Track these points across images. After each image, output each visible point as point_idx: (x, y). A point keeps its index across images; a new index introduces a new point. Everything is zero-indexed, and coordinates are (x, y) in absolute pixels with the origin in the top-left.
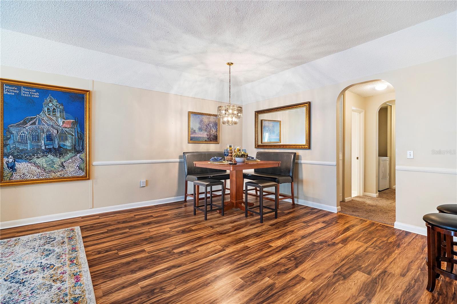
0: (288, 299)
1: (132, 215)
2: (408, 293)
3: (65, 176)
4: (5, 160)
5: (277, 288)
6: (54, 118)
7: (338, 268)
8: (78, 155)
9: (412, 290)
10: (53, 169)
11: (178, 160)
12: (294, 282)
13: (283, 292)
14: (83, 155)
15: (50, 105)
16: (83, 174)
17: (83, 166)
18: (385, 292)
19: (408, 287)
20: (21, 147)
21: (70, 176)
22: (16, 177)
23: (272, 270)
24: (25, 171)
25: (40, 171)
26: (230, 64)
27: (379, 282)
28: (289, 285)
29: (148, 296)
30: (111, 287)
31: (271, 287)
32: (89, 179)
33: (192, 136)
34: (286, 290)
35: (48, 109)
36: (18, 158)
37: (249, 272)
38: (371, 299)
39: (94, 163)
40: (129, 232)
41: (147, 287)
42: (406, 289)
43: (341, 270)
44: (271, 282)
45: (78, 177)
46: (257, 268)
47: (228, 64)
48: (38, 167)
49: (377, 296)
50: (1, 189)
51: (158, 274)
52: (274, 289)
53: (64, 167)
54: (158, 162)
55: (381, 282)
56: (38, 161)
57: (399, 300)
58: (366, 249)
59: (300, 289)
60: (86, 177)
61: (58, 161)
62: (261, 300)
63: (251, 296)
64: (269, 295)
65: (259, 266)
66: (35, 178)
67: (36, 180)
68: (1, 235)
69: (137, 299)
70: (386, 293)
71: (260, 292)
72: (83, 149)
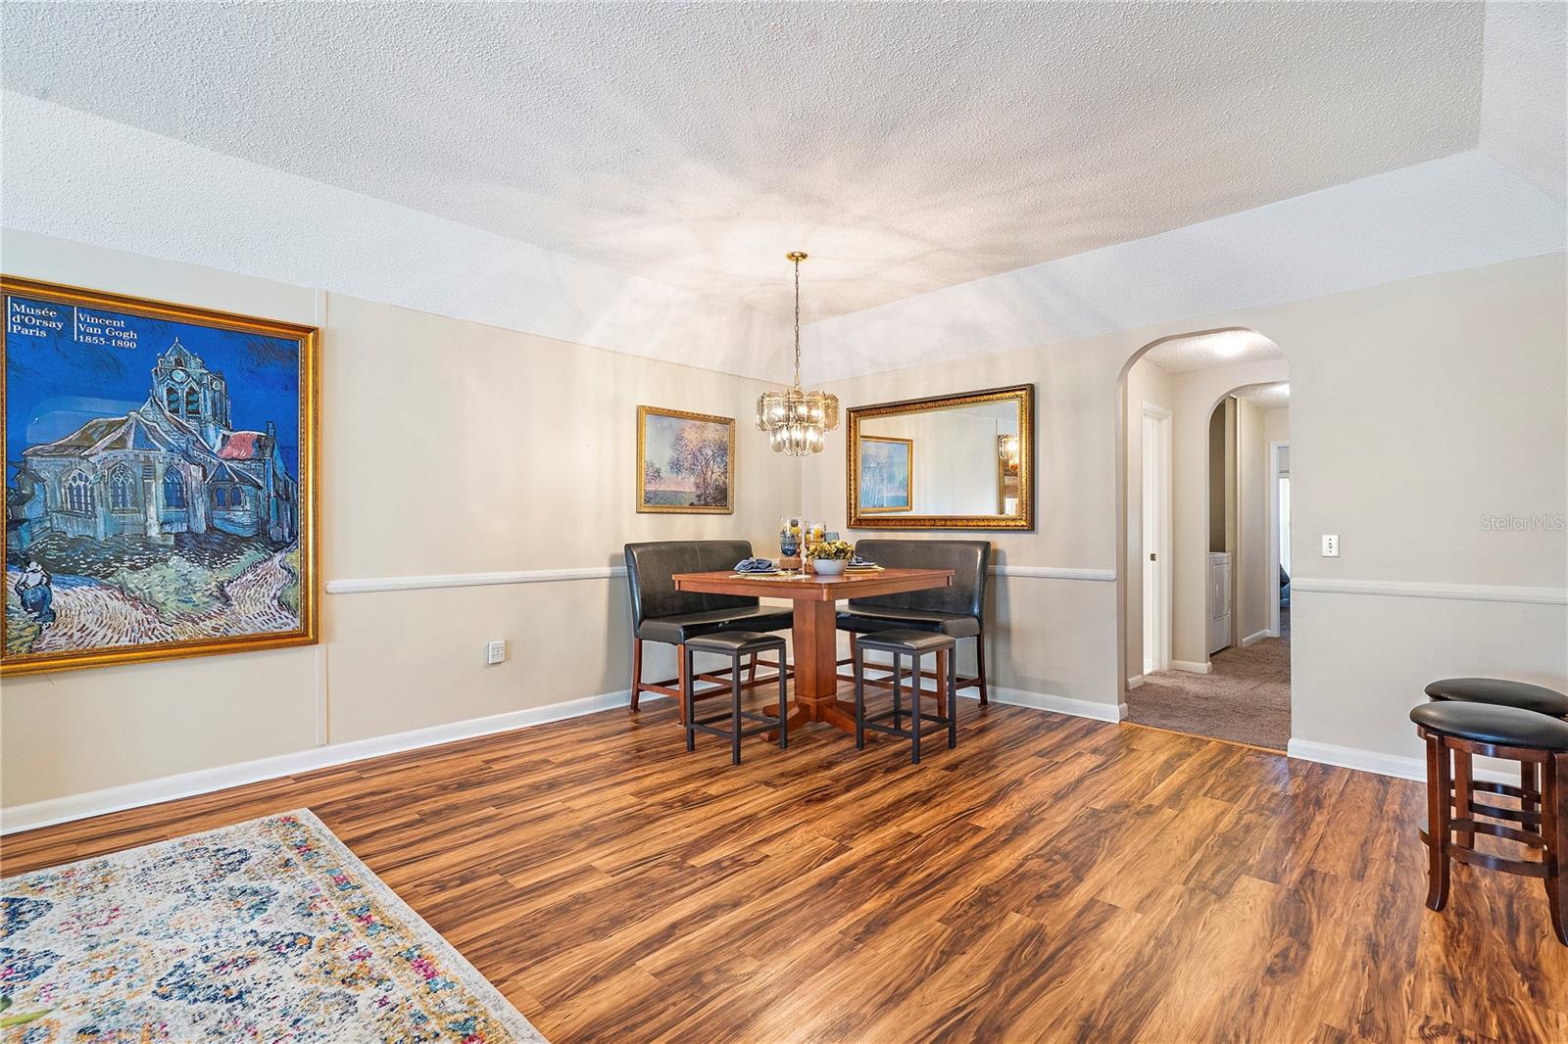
0: (1099, 963)
1: (477, 761)
2: (1388, 918)
3: (234, 632)
4: (14, 577)
5: (1056, 937)
6: (192, 425)
7: (1190, 873)
8: (278, 557)
9: (1393, 910)
10: (187, 608)
11: (607, 571)
12: (1092, 918)
13: (1075, 946)
14: (292, 558)
15: (179, 375)
16: (294, 624)
17: (293, 595)
18: (1332, 921)
19: (1382, 905)
20: (74, 530)
21: (250, 631)
22: (55, 639)
23: (1014, 892)
24: (88, 620)
25: (140, 615)
26: (798, 257)
27: (1308, 899)
28: (1081, 927)
29: (692, 995)
30: (553, 981)
31: (1036, 936)
32: (315, 642)
33: (651, 488)
34: (1083, 939)
35: (170, 391)
36: (64, 572)
37: (953, 902)
38: (1307, 940)
39: (333, 584)
40: (499, 817)
41: (673, 970)
42: (1378, 909)
43: (1199, 876)
44: (1029, 923)
45: (277, 637)
46: (970, 890)
47: (792, 256)
48: (136, 601)
49: (1317, 931)
50: (3, 685)
51: (683, 932)
52: (1048, 940)
53: (226, 600)
54: (540, 579)
55: (1314, 898)
56: (134, 580)
57: (1374, 937)
58: (1240, 819)
59: (1119, 935)
60: (305, 636)
61: (204, 577)
62: (1029, 973)
63: (994, 966)
64: (1044, 958)
65: (975, 885)
66: (125, 642)
67: (127, 650)
68: (3, 860)
69: (661, 1006)
70: (1337, 924)
71: (1013, 954)
72: (293, 535)
